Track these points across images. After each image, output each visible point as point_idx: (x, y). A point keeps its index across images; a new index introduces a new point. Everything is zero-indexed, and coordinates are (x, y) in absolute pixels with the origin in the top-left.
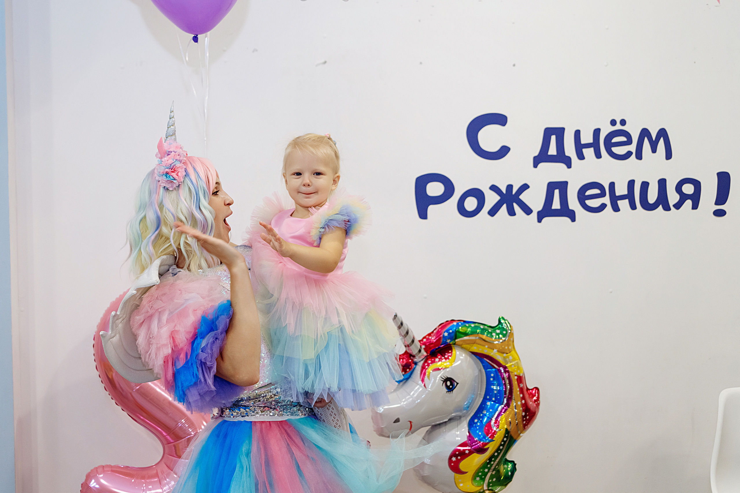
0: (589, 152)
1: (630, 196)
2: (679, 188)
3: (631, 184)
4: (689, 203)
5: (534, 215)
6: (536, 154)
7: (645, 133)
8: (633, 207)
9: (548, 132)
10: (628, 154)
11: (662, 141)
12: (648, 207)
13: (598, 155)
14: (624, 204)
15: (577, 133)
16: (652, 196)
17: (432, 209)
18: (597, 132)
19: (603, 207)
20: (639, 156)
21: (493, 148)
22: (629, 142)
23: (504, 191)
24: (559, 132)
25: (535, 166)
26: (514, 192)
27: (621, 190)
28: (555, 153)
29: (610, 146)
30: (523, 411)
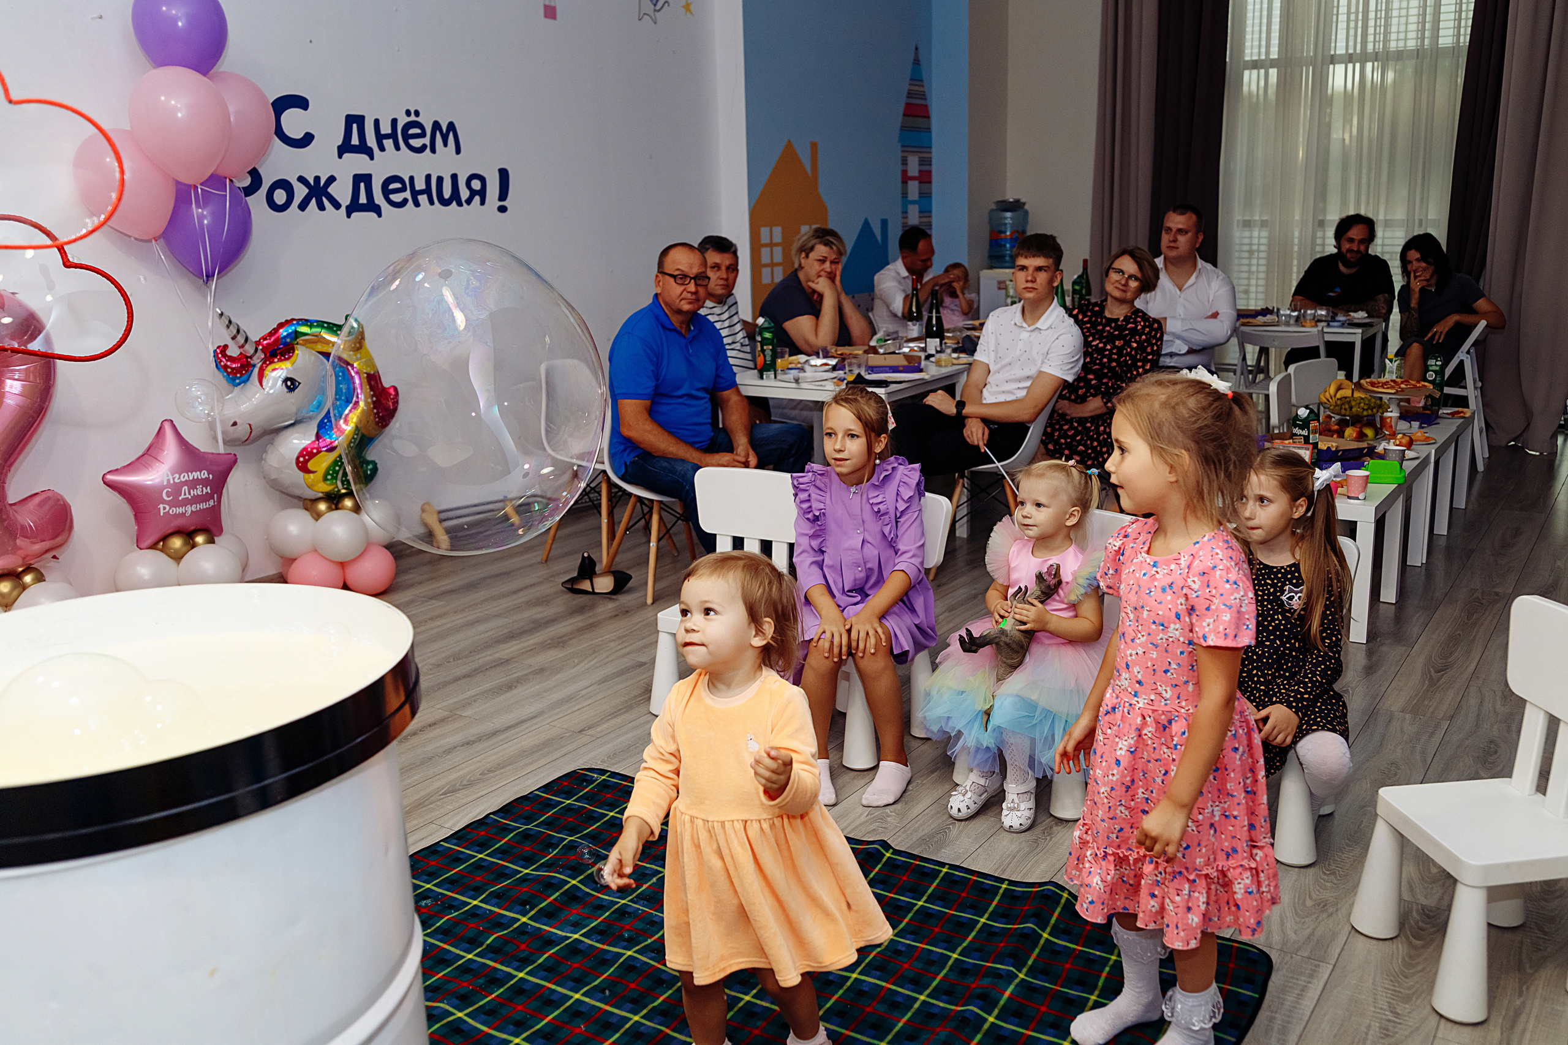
0: (388, 143)
1: (427, 191)
2: (468, 183)
4: (477, 199)
5: (343, 209)
6: (340, 143)
7: (436, 125)
8: (432, 203)
9: (351, 120)
10: (424, 147)
11: (451, 135)
12: (445, 203)
13: (397, 147)
14: (423, 199)
15: (377, 122)
16: (447, 193)
18: (394, 122)
19: (404, 202)
20: (433, 151)
21: (298, 135)
22: (423, 134)
23: (312, 183)
24: (360, 120)
25: (340, 156)
26: (322, 184)
27: (420, 185)
28: (357, 143)
29: (407, 137)
30: (374, 408)
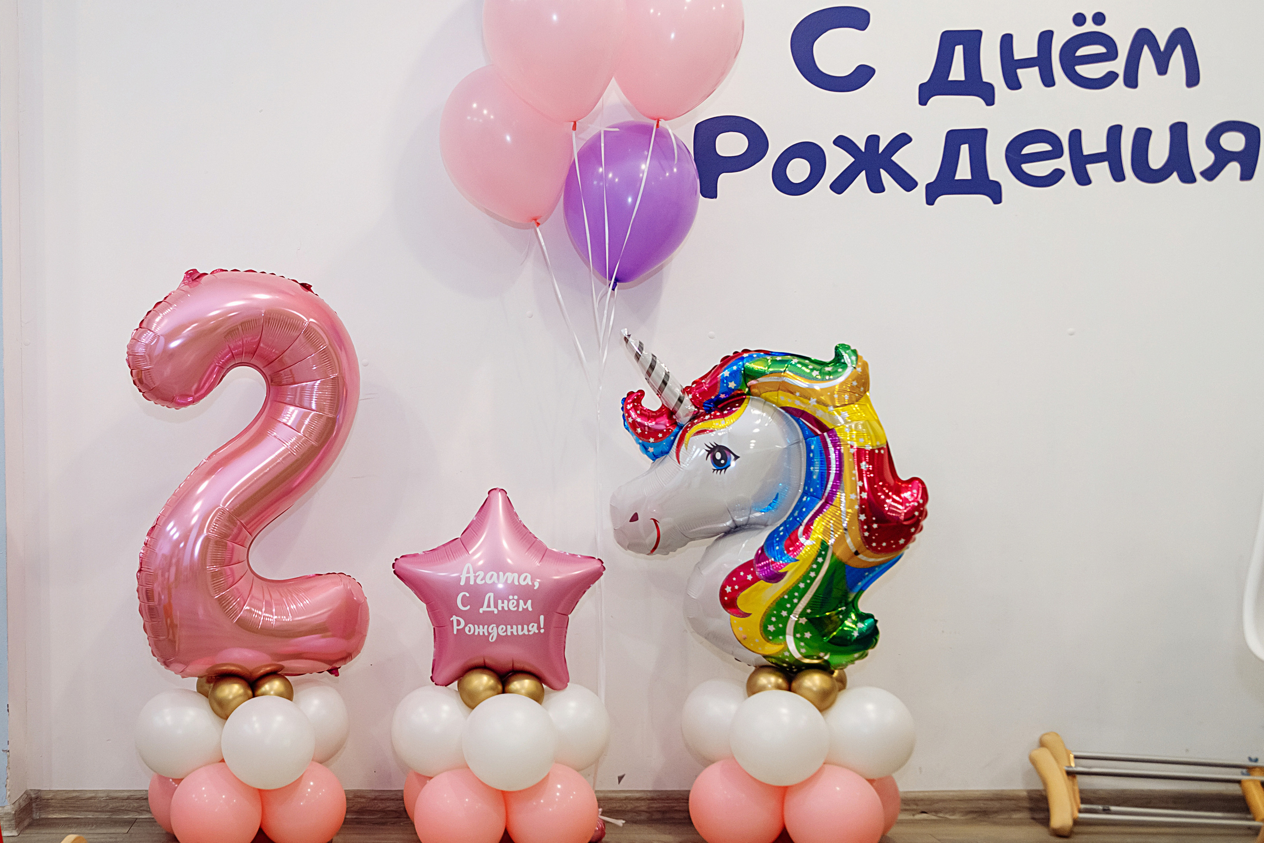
0: (1029, 76)
1: (1112, 156)
2: (1213, 140)
3: (1115, 133)
4: (1233, 169)
5: (920, 191)
6: (925, 79)
7: (1144, 37)
8: (1118, 175)
9: (949, 40)
10: (1109, 79)
11: (1178, 52)
12: (1148, 175)
13: (1048, 80)
14: (1099, 171)
15: (1007, 41)
16: (1158, 155)
17: (725, 181)
18: (1046, 38)
19: (1057, 175)
20: (1131, 81)
21: (841, 69)
22: (1112, 54)
23: (863, 147)
24: (971, 39)
25: (923, 101)
26: (882, 148)
27: (1095, 144)
28: (962, 77)
29: (1071, 61)
30: (862, 511)
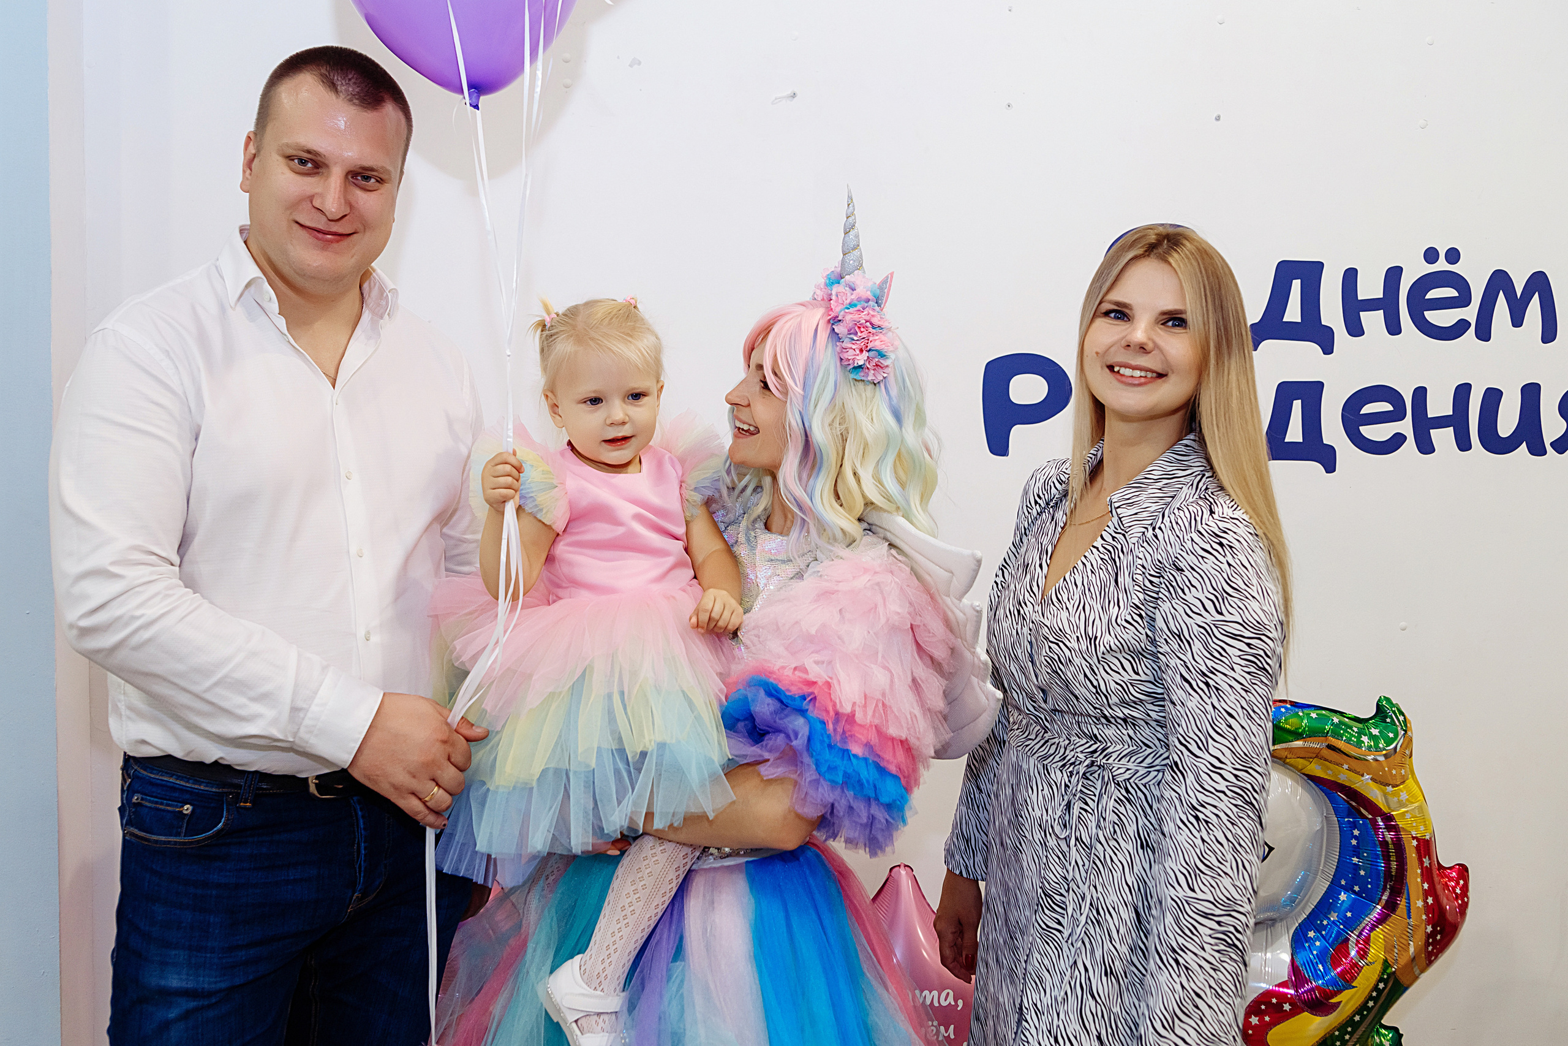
0: (1373, 320)
1: (1457, 421)
6: (1259, 316)
7: (1499, 281)
8: (1464, 444)
9: (1286, 271)
10: (1460, 328)
11: (1535, 300)
12: (1496, 444)
13: (1394, 328)
14: (1443, 437)
15: (1350, 277)
16: (1507, 422)
17: (1019, 434)
18: (1394, 275)
19: (1398, 440)
20: (1484, 333)
22: (1463, 300)
24: (1311, 273)
27: (1440, 405)
28: (1298, 319)
29: (1419, 304)
